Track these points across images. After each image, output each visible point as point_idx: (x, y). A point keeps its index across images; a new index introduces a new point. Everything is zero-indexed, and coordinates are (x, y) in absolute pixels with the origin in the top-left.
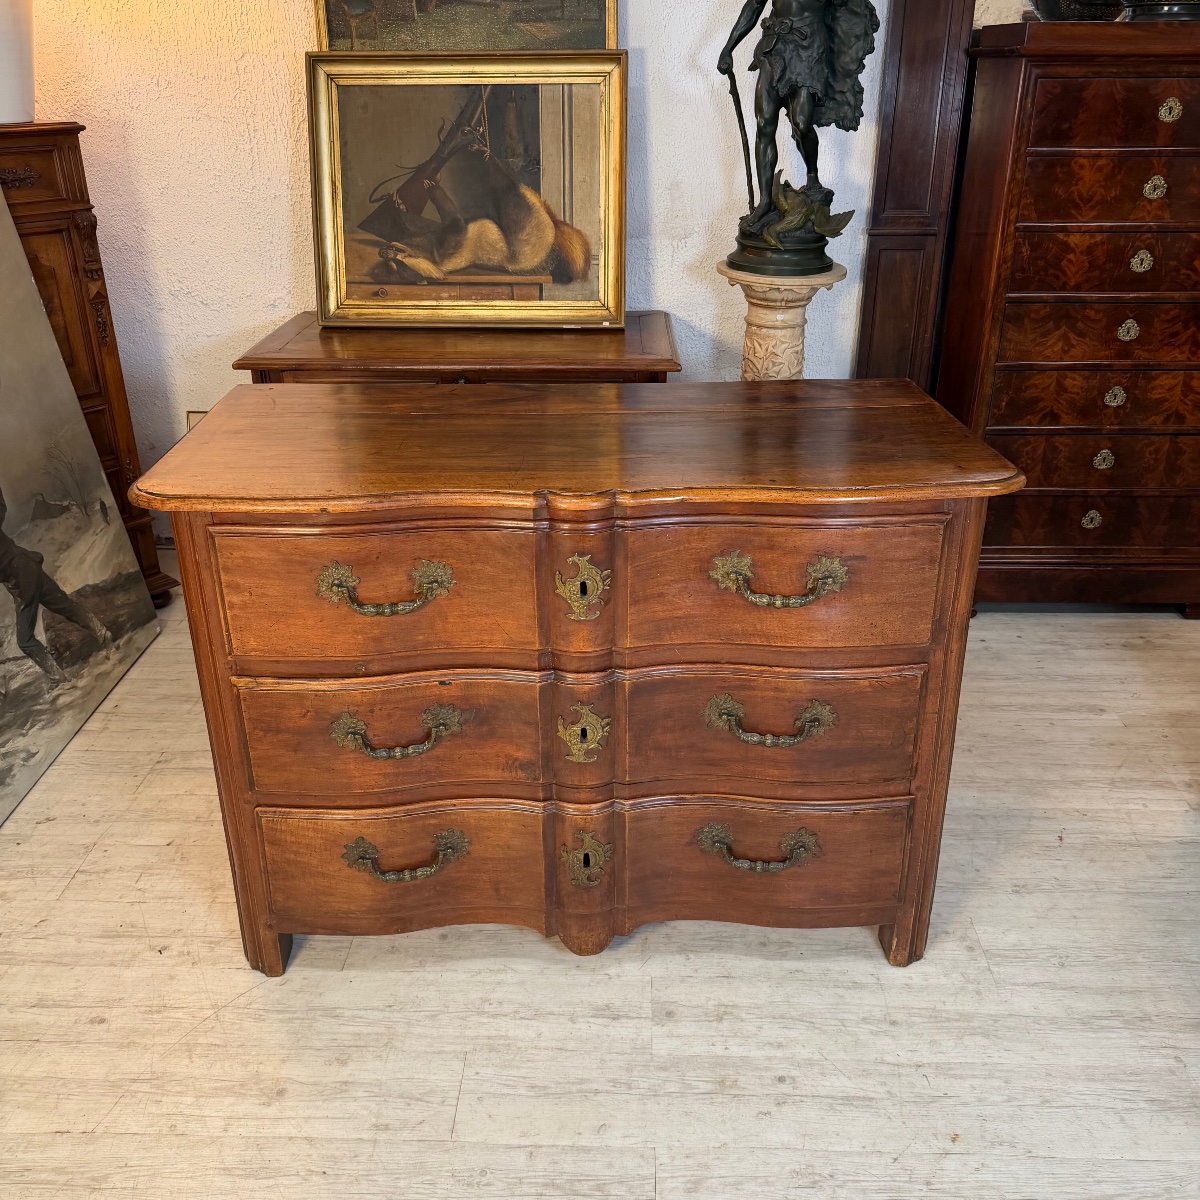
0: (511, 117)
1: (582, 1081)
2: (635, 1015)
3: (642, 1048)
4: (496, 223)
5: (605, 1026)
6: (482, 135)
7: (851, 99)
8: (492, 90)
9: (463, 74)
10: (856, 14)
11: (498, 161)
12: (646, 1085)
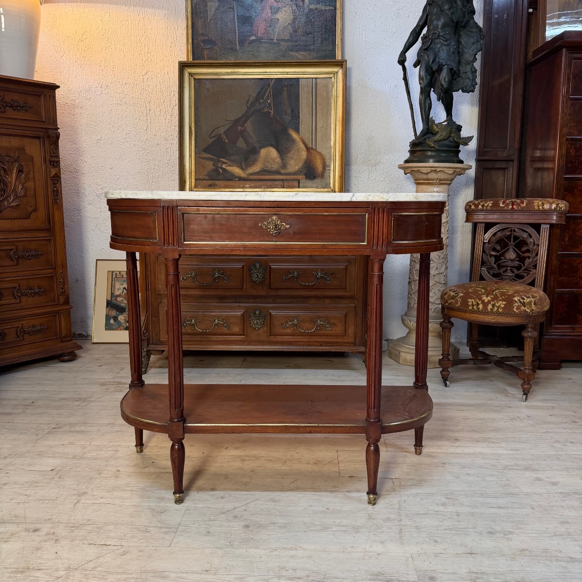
0: (285, 94)
4: (276, 149)
6: (270, 104)
7: (471, 76)
8: (275, 81)
9: (260, 74)
10: (472, 32)
11: (278, 117)
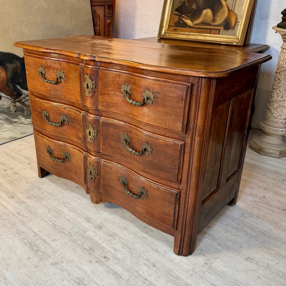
1: (64, 229)
2: (93, 223)
3: (85, 231)
4: (211, 10)
5: (84, 221)
12: (75, 238)
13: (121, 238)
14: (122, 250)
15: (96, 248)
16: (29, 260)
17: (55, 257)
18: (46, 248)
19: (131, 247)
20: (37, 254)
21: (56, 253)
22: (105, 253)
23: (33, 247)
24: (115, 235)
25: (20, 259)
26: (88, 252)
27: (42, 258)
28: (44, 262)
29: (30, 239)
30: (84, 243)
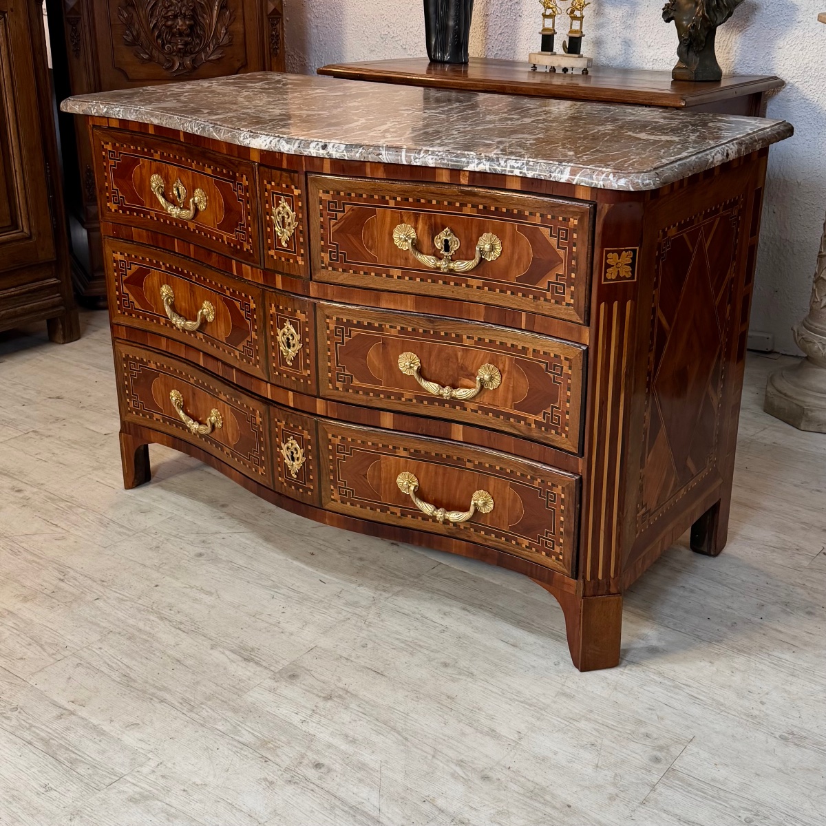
13: (366, 702)
14: (375, 738)
15: (283, 739)
16: (49, 794)
17: (141, 777)
18: (104, 752)
19: (403, 729)
20: (75, 773)
21: (141, 766)
22: (318, 752)
23: (58, 753)
24: (346, 696)
25: (15, 793)
26: (257, 754)
27: (93, 785)
28: (101, 795)
29: (43, 727)
30: (240, 728)
